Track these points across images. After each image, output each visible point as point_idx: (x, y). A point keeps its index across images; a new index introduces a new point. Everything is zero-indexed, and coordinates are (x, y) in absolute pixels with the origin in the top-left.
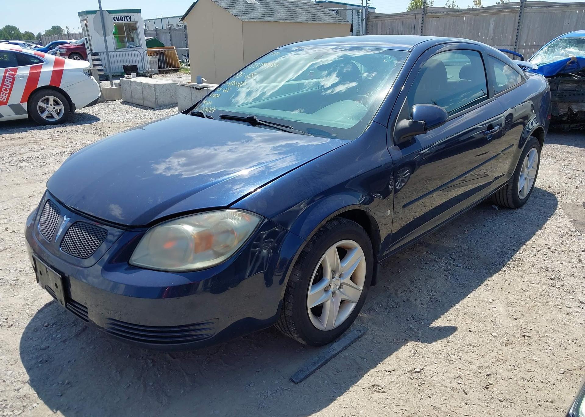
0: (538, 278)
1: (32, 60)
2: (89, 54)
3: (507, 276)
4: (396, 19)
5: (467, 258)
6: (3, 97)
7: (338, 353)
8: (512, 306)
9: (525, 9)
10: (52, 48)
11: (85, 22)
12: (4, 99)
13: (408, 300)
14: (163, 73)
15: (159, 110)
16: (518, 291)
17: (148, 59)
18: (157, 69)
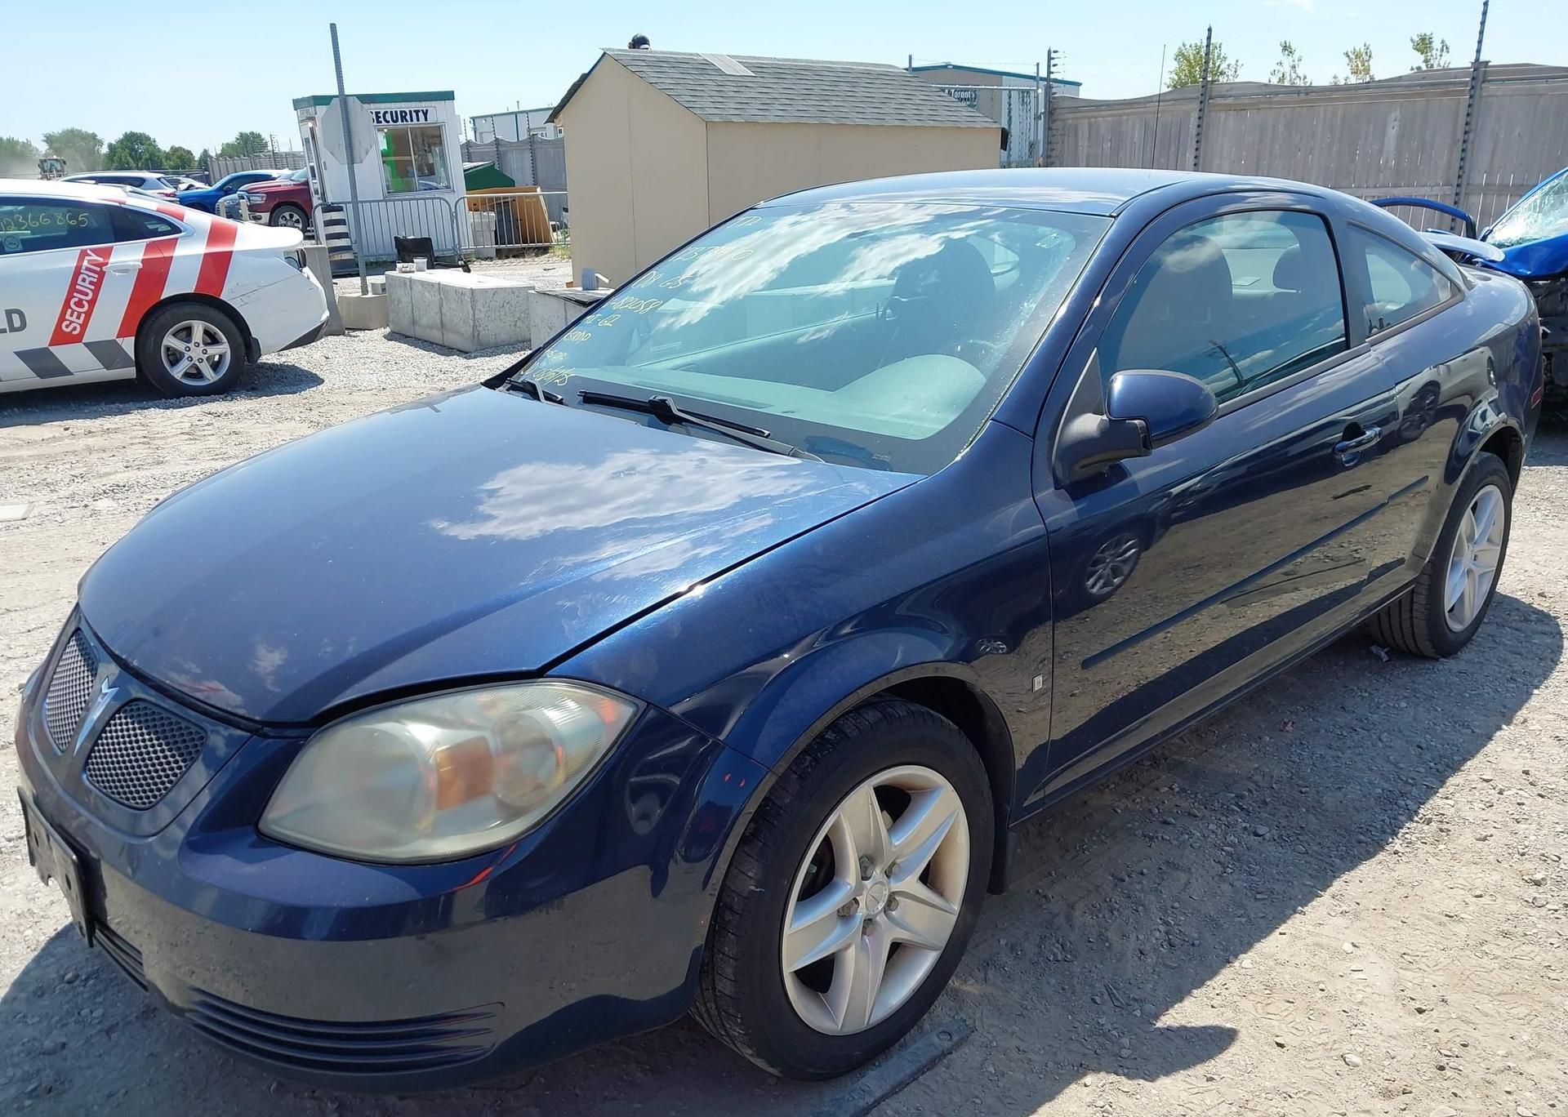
0: (1496, 876)
1: (150, 227)
2: (317, 207)
3: (1402, 870)
4: (1128, 115)
5: (1285, 808)
6: (71, 322)
7: (877, 1103)
8: (1411, 966)
9: (1483, 85)
10: (231, 190)
11: (310, 124)
12: (75, 329)
13: (1102, 937)
14: (507, 257)
15: (482, 356)
16: (1432, 920)
17: (469, 219)
18: (490, 247)
